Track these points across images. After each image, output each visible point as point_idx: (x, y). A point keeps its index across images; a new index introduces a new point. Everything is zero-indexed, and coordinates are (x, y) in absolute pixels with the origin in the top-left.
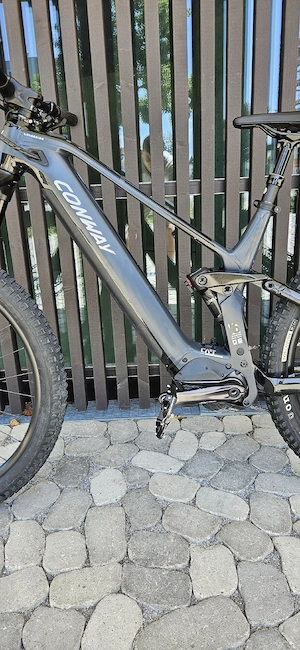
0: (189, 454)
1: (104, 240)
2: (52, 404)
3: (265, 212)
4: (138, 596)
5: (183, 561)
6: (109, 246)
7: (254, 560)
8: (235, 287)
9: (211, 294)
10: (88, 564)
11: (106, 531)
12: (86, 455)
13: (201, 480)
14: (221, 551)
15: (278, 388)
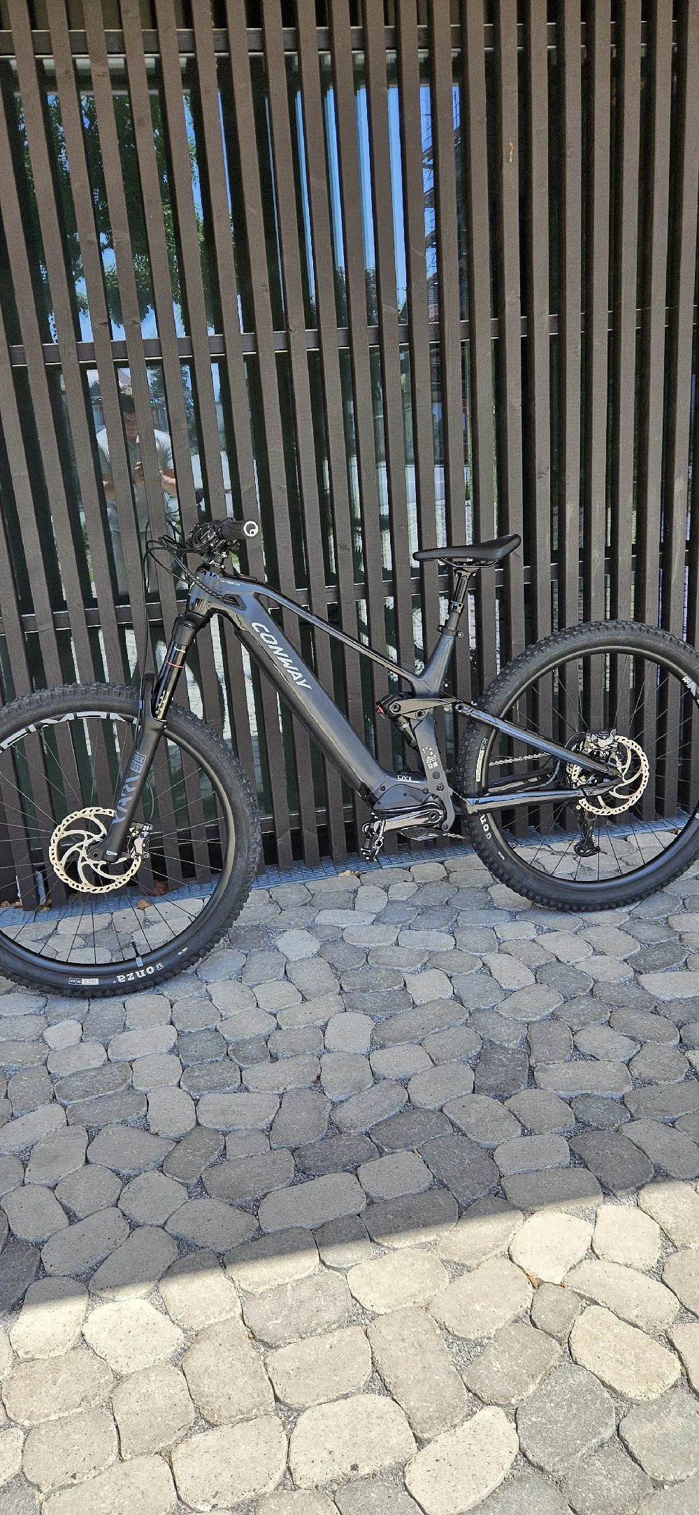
0: (380, 906)
1: (300, 676)
2: (249, 847)
3: (449, 637)
4: (364, 1010)
5: (400, 983)
6: (305, 681)
7: (464, 973)
8: (427, 711)
9: (405, 721)
10: (304, 999)
11: (314, 976)
12: (258, 922)
13: (400, 925)
14: (432, 973)
15: (476, 808)
